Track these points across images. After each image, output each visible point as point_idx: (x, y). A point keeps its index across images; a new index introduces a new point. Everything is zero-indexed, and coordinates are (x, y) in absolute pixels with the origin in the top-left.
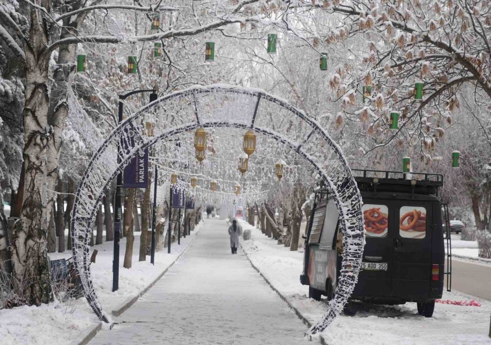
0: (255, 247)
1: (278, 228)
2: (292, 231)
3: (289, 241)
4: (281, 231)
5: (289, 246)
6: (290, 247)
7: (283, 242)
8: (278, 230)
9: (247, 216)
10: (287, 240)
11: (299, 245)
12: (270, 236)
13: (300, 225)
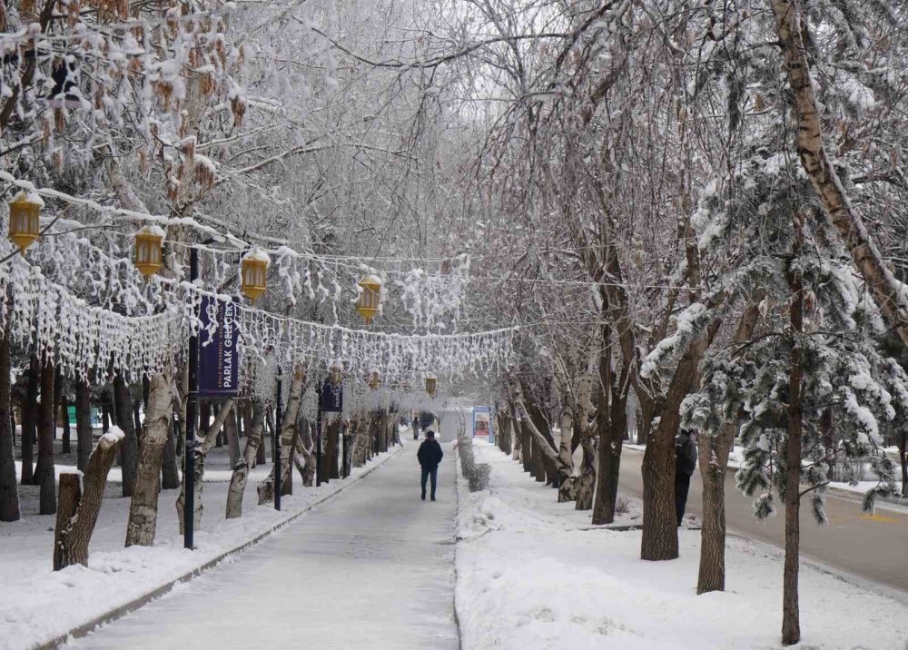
0: (485, 517)
1: (559, 458)
2: (596, 465)
3: (587, 493)
4: (566, 466)
5: (589, 508)
6: (591, 512)
7: (573, 494)
8: (559, 465)
9: (498, 432)
10: (584, 490)
11: (617, 505)
12: (540, 479)
13: (619, 450)
